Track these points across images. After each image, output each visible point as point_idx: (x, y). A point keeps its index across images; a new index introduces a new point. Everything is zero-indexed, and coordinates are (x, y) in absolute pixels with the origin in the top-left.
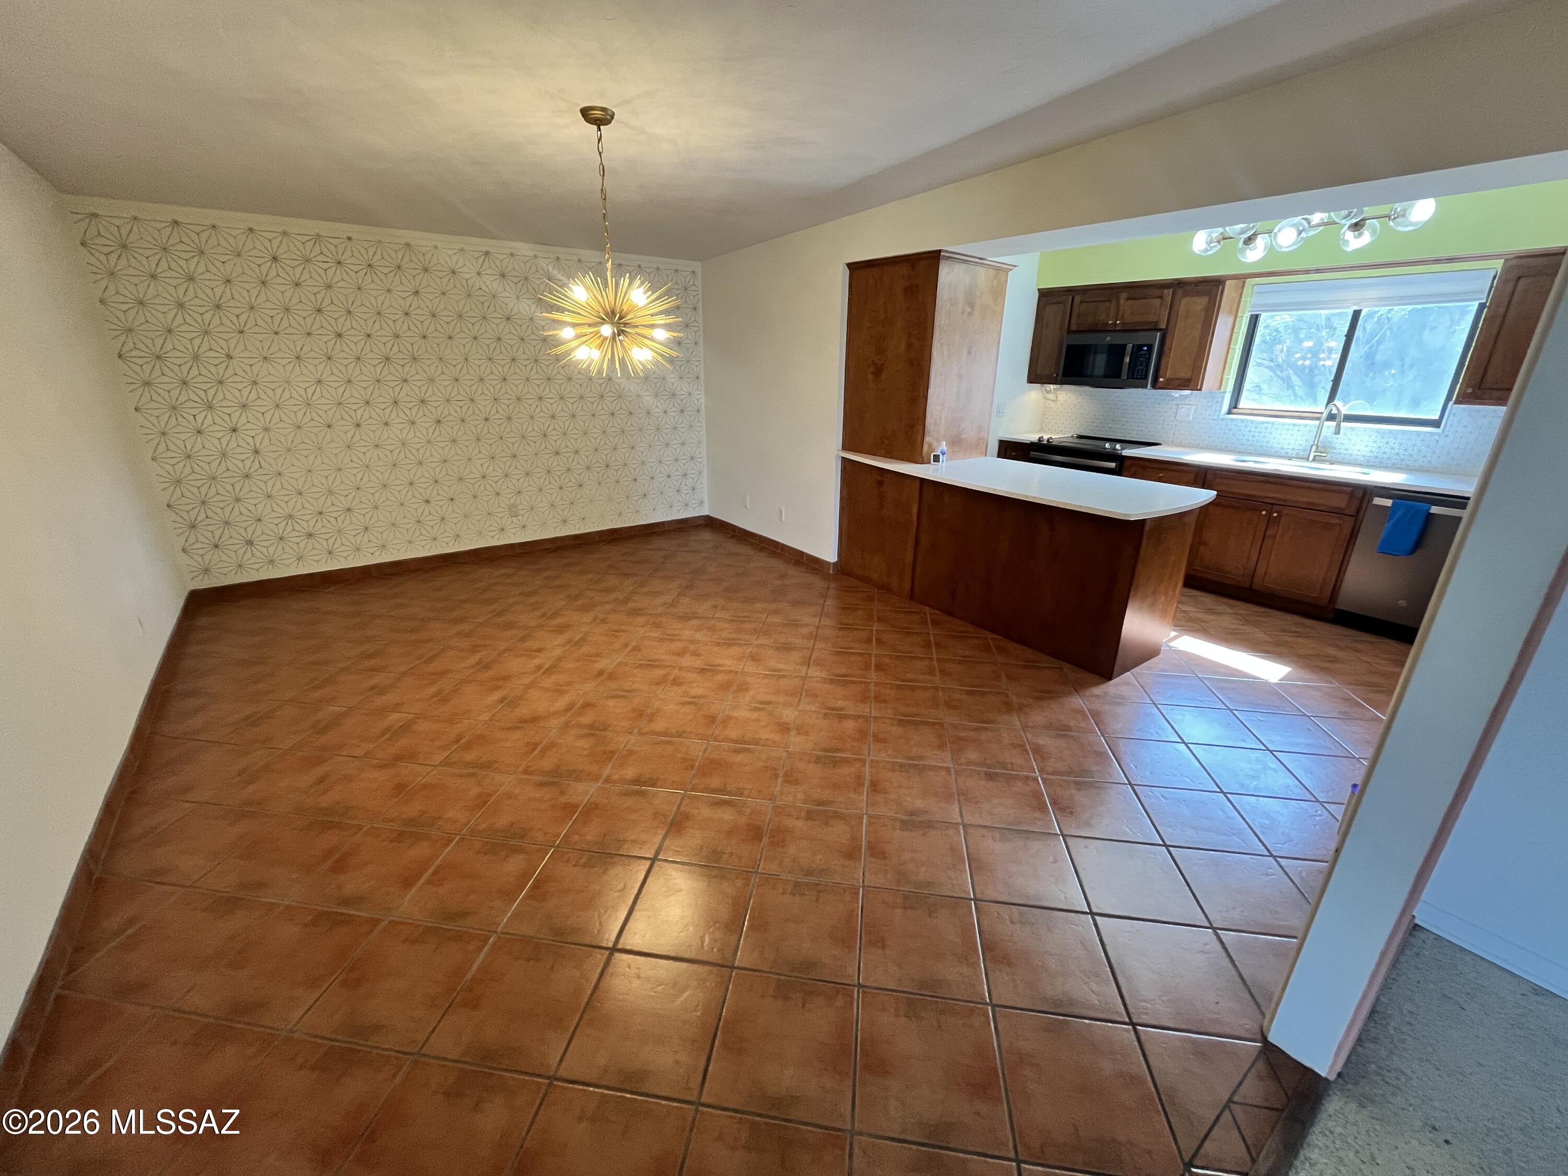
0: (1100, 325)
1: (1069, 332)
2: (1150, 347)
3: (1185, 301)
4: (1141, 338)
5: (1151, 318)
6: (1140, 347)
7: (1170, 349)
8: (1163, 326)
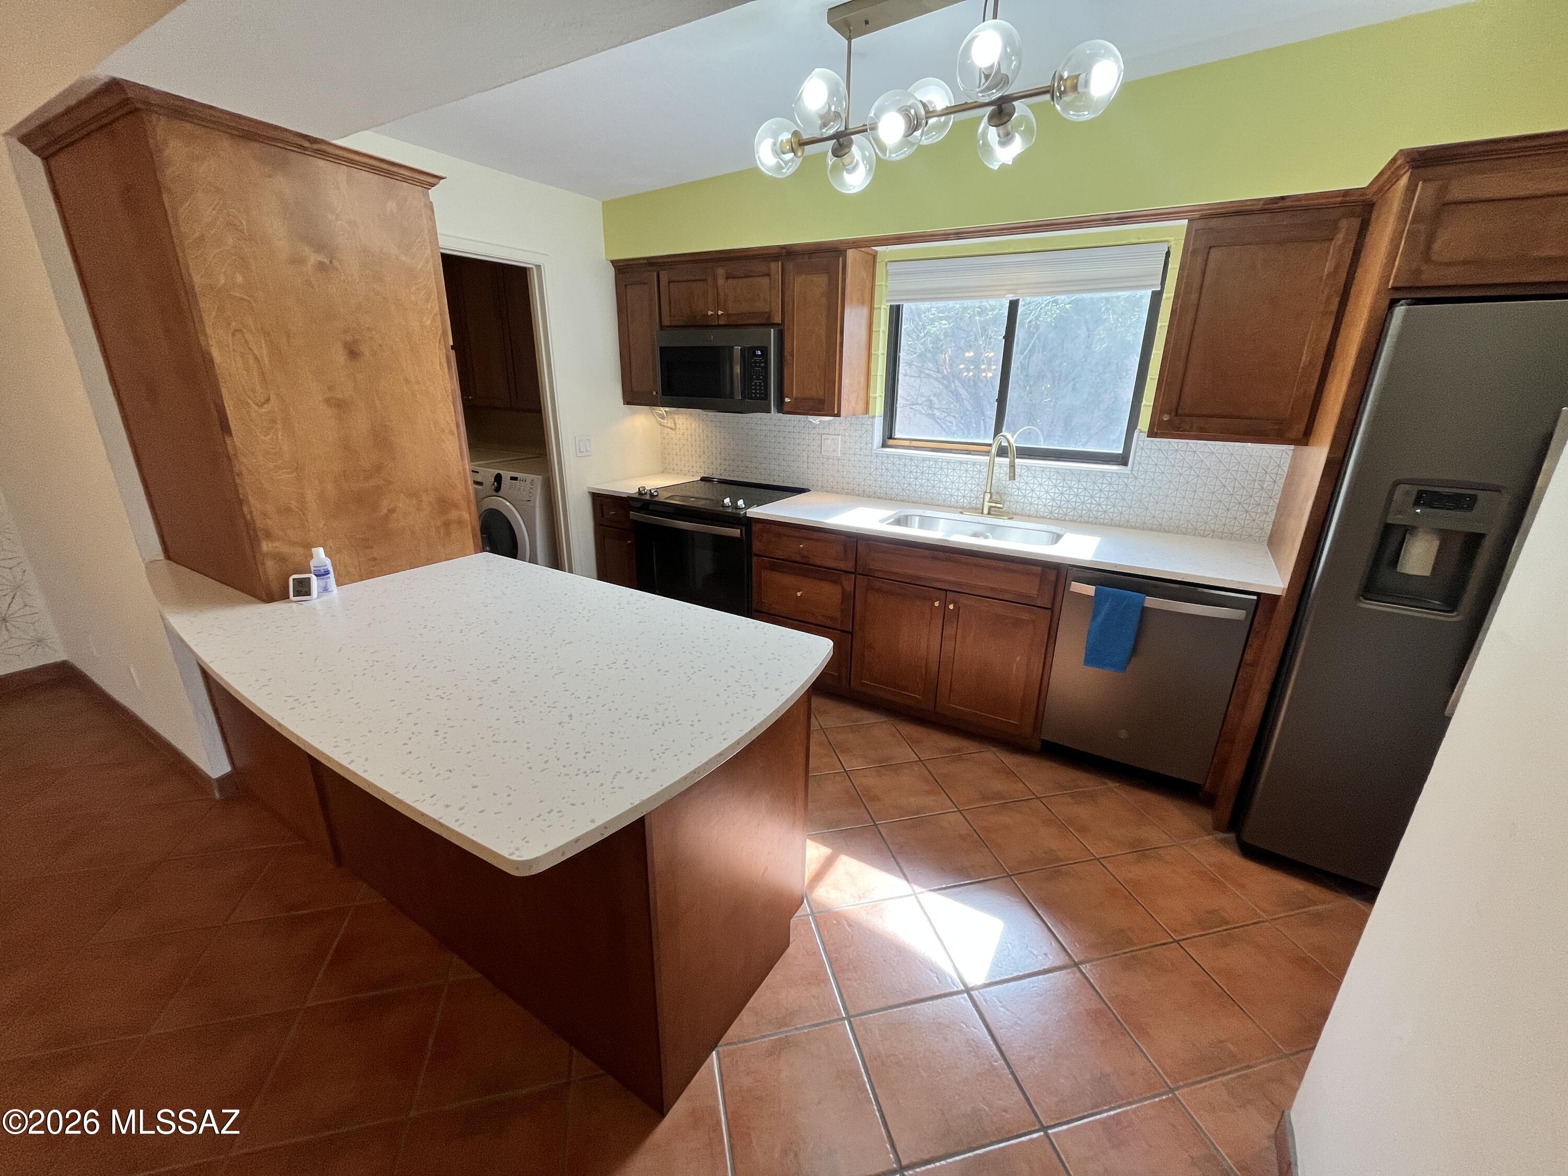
0: (698, 317)
1: (662, 327)
2: (765, 351)
3: (800, 279)
4: (751, 337)
5: (760, 306)
6: (753, 350)
7: (792, 356)
8: (778, 320)
